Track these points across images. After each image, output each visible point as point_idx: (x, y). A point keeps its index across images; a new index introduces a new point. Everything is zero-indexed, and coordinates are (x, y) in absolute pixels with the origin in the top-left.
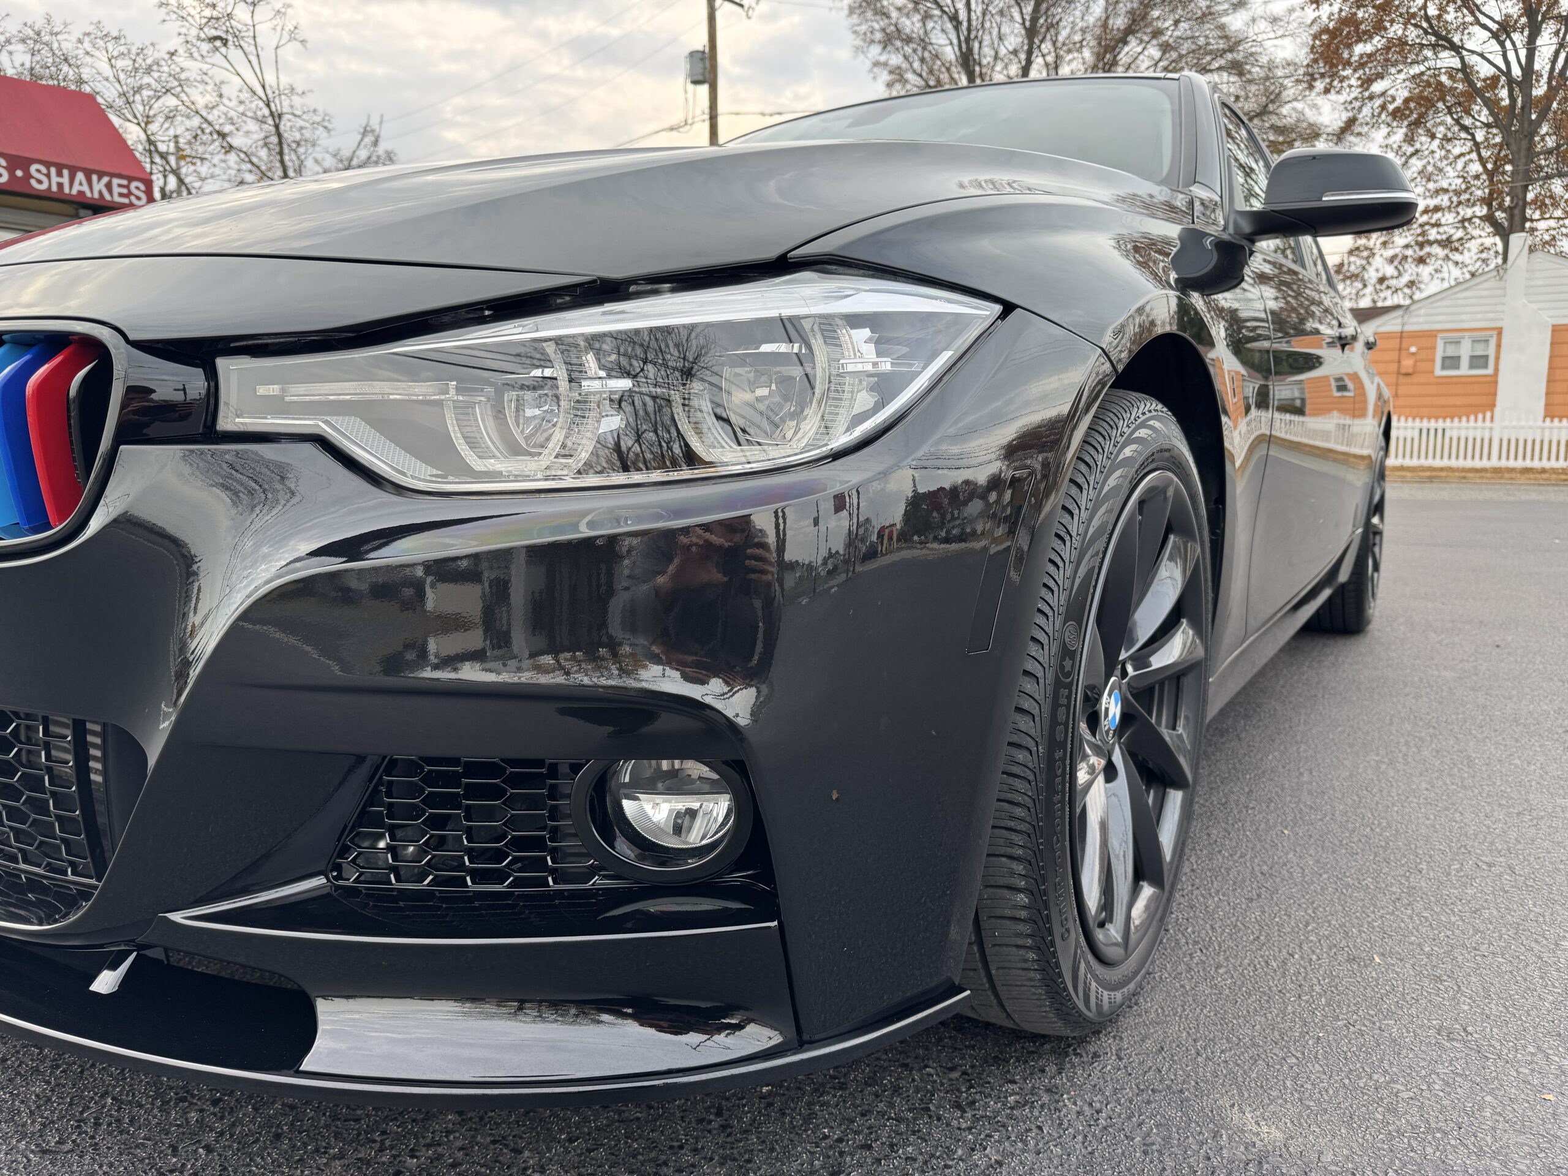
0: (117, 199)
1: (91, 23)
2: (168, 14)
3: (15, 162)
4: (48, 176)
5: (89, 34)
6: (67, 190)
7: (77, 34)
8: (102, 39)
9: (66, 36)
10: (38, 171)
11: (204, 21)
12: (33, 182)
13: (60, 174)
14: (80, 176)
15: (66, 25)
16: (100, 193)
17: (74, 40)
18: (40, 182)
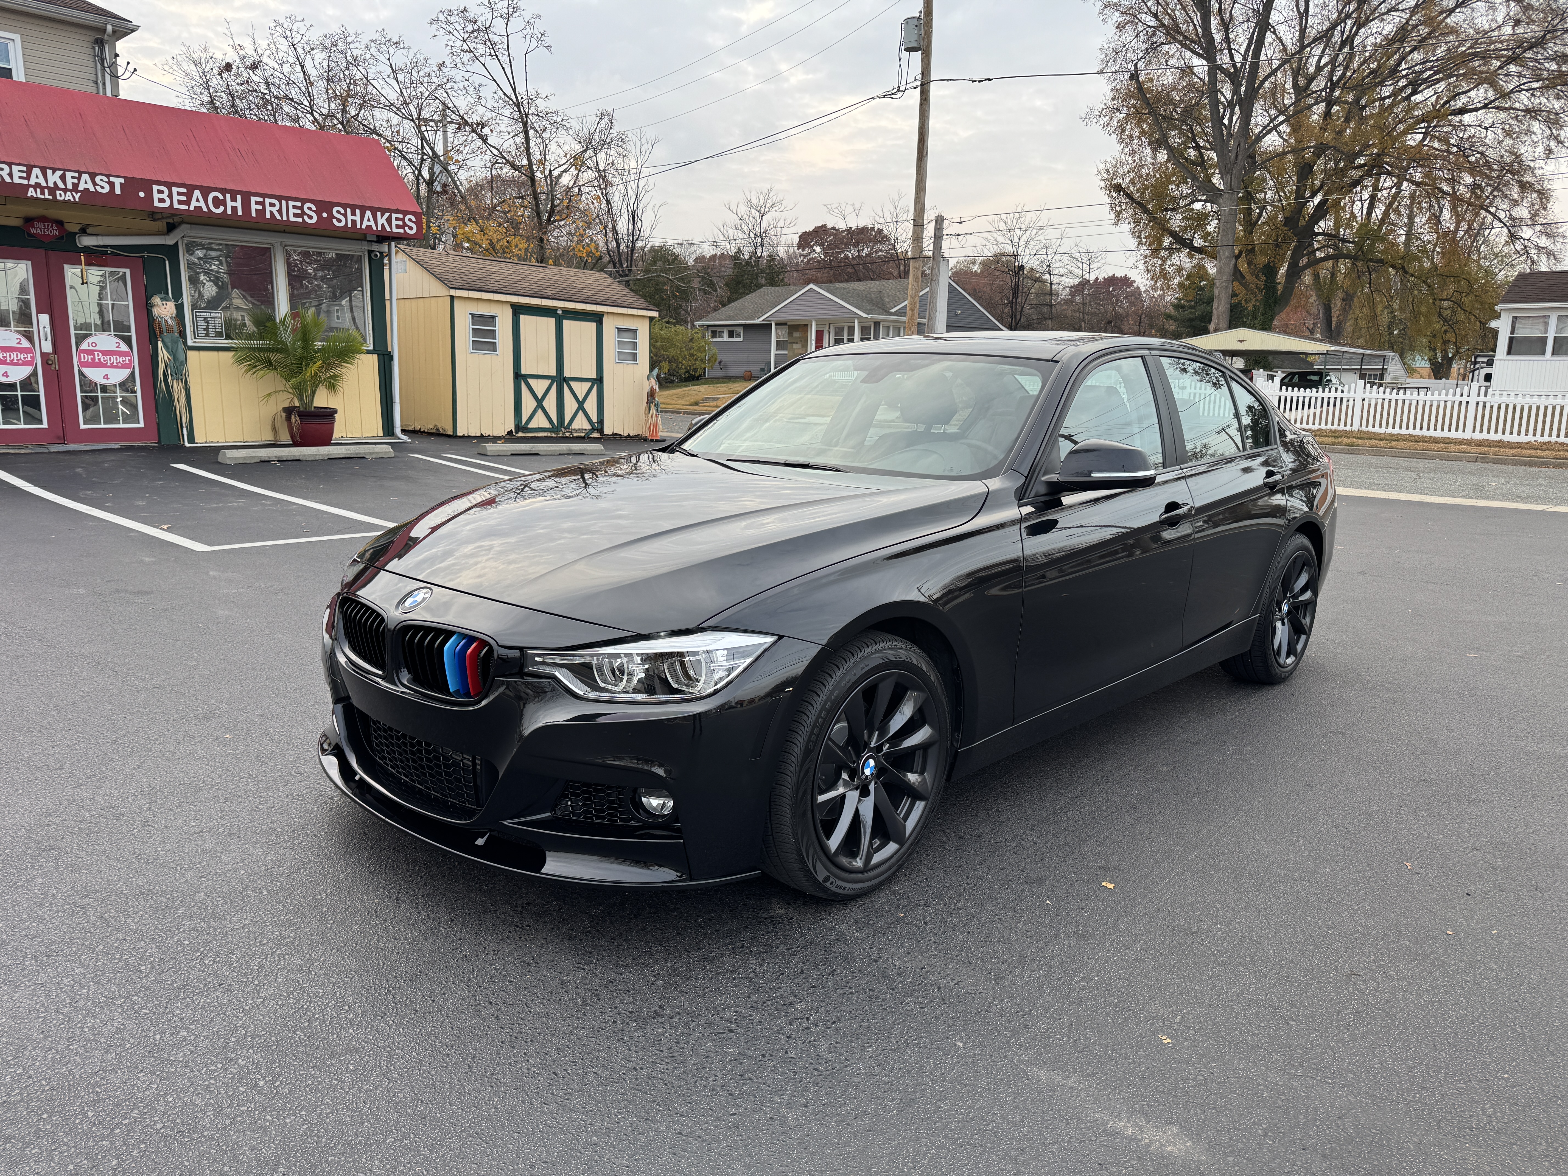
0: (395, 230)
1: (377, 31)
2: (438, 30)
3: (324, 206)
4: (345, 215)
5: (374, 41)
6: (358, 226)
7: (365, 40)
8: (385, 44)
9: (357, 45)
10: (338, 212)
11: (466, 36)
12: (334, 221)
13: (354, 214)
14: (368, 214)
15: (357, 35)
16: (383, 225)
17: (363, 47)
18: (339, 221)
